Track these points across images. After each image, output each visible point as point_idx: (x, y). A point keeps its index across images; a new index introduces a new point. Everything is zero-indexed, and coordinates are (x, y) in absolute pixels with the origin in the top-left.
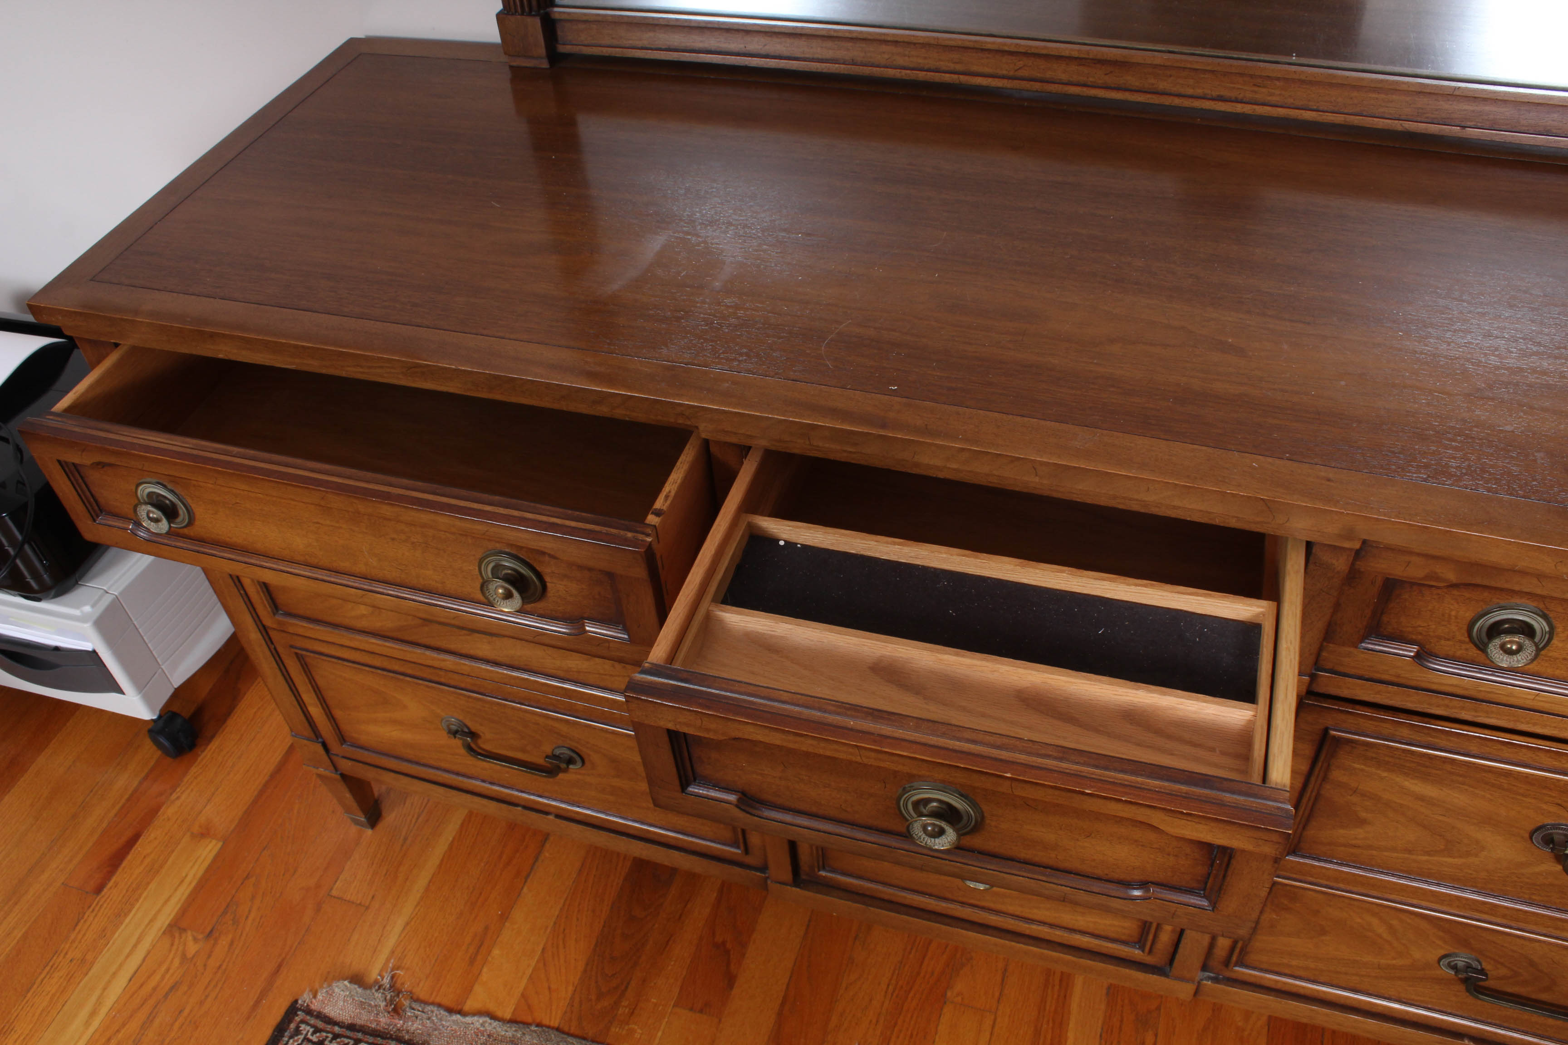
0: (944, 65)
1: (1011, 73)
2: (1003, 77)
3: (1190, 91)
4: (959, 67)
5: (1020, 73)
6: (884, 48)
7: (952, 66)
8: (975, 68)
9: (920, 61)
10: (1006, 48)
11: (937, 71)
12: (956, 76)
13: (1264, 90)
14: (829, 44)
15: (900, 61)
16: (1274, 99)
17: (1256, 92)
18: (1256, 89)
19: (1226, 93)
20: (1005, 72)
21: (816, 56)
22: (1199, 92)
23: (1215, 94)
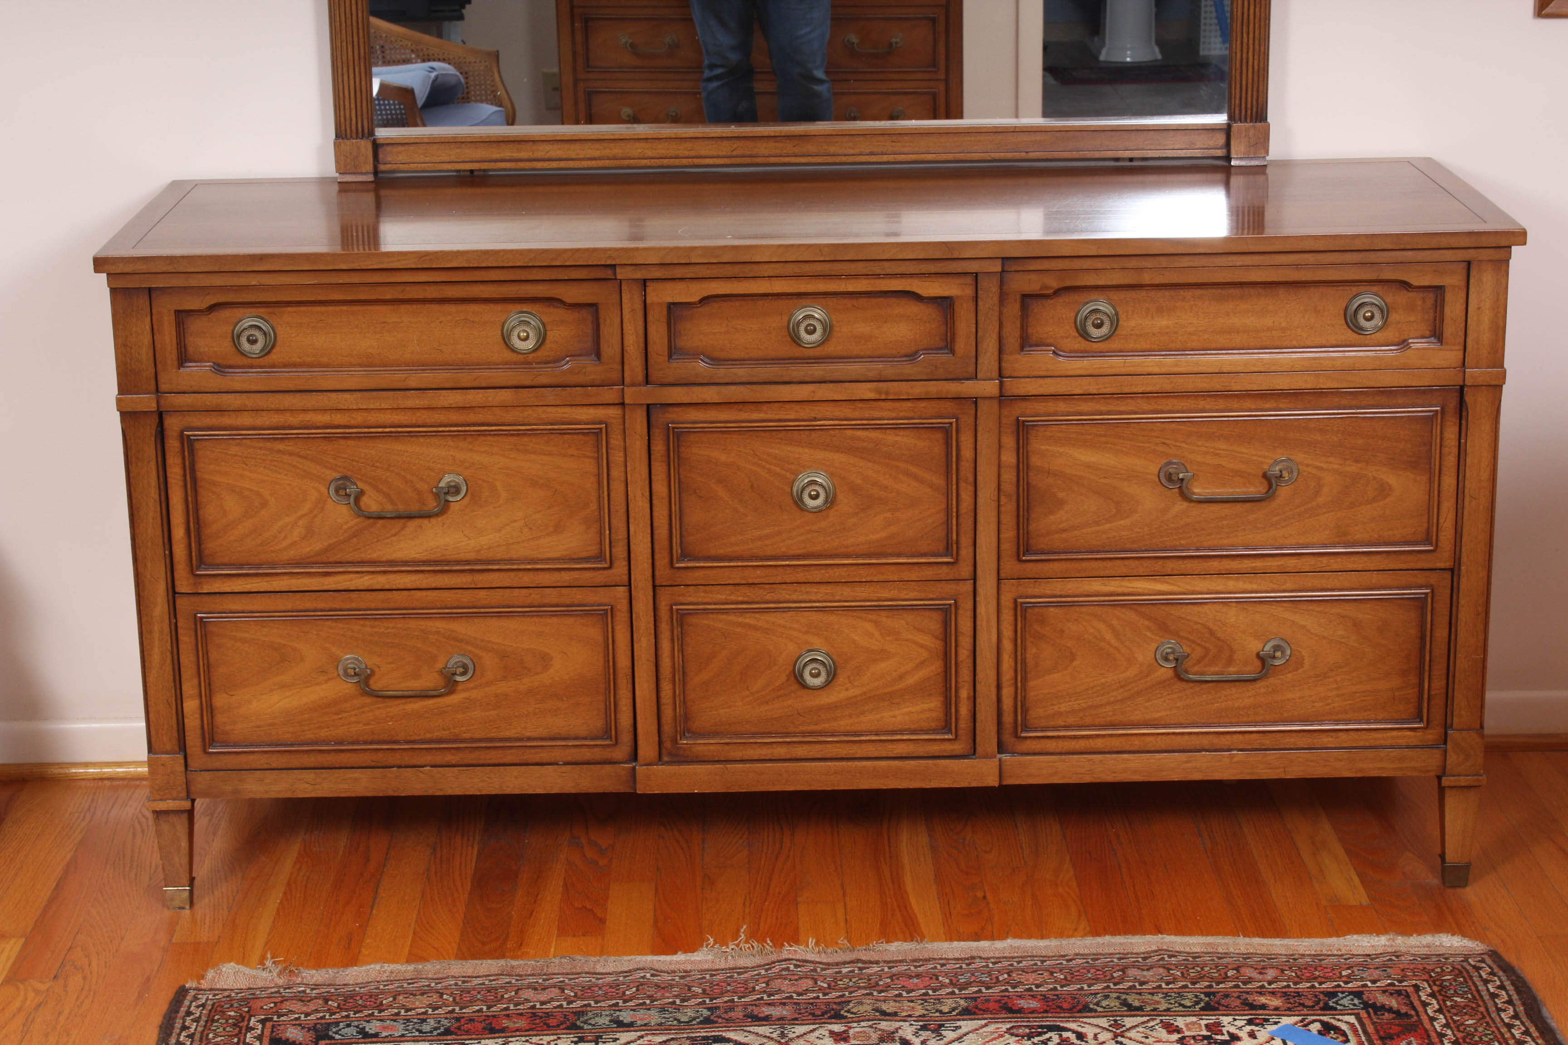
0: (682, 153)
1: (729, 154)
2: (724, 157)
3: (851, 152)
4: (693, 153)
5: (735, 153)
6: (637, 145)
7: (687, 153)
8: (703, 153)
9: (664, 152)
10: (724, 135)
11: (677, 157)
12: (690, 160)
13: (900, 144)
14: (597, 145)
15: (650, 153)
16: (906, 150)
17: (894, 146)
18: (893, 144)
19: (875, 150)
20: (725, 153)
21: (587, 156)
22: (857, 151)
23: (868, 151)
